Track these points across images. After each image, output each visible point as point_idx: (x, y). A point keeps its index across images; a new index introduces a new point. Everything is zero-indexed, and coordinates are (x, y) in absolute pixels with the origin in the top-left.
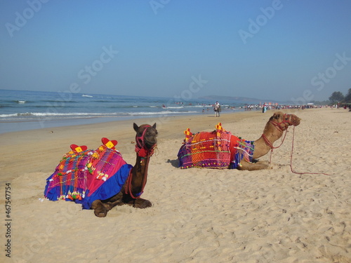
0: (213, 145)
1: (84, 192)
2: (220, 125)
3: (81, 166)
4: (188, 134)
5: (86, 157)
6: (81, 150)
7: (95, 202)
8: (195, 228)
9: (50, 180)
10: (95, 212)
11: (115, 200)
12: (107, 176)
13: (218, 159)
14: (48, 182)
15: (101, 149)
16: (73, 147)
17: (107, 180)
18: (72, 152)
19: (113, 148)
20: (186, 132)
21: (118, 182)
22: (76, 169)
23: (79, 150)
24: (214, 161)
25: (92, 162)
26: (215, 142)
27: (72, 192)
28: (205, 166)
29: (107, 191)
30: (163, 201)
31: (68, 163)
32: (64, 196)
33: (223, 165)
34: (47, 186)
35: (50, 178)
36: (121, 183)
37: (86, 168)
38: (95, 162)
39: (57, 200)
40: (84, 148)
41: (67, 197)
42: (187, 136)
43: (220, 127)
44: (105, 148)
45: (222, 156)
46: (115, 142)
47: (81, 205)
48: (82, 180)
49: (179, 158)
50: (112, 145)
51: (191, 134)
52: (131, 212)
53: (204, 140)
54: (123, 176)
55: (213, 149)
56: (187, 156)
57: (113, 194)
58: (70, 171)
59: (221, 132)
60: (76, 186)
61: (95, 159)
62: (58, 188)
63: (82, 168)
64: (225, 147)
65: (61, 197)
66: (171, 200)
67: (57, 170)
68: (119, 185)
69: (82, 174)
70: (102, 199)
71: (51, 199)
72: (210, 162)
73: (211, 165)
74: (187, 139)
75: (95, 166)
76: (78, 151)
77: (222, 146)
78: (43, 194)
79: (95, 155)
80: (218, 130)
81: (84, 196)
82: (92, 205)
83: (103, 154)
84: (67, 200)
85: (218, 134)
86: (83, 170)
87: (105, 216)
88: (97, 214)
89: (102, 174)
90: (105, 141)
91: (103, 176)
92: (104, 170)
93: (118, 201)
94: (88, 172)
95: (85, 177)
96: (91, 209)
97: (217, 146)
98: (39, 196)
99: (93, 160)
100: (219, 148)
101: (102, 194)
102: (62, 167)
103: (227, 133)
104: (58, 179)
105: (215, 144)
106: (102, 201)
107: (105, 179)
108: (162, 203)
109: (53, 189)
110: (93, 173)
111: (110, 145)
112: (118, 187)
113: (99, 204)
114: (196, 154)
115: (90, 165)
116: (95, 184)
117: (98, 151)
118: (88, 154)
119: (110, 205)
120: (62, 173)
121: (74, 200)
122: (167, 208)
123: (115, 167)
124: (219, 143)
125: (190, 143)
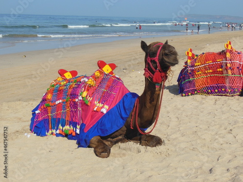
0: (221, 67)
1: (78, 127)
2: (230, 43)
3: (74, 95)
4: (190, 55)
5: (79, 85)
6: (71, 76)
7: (94, 139)
8: (228, 174)
9: (37, 112)
10: (95, 152)
11: (116, 136)
12: (107, 107)
13: (227, 85)
14: (34, 114)
15: (97, 74)
16: (62, 72)
17: (108, 112)
18: (60, 79)
19: (111, 73)
20: (188, 53)
21: (121, 115)
22: (68, 98)
23: (68, 76)
24: (222, 87)
25: (88, 90)
26: (224, 65)
27: (63, 126)
28: (211, 93)
29: (108, 126)
30: (174, 136)
31: (58, 92)
32: (54, 131)
33: (233, 92)
34: (32, 119)
35: (36, 109)
36: (124, 115)
37: (80, 98)
38: (91, 91)
39: (46, 135)
40: (74, 73)
41: (58, 132)
42: (189, 58)
43: (229, 46)
44: (102, 73)
45: (233, 81)
46: (113, 66)
47: (75, 141)
48: (76, 112)
49: (180, 84)
50: (110, 70)
51: (193, 55)
52: (139, 152)
53: (210, 62)
54: (126, 107)
55: (222, 73)
56: (189, 82)
57: (115, 128)
58: (61, 101)
59: (231, 52)
60: (68, 119)
61: (90, 86)
62: (46, 121)
63: (75, 98)
64: (236, 70)
65: (50, 132)
66: (183, 135)
67: (44, 100)
68: (122, 118)
69: (75, 105)
70: (103, 135)
71: (38, 135)
72: (218, 88)
73: (219, 92)
74: (189, 61)
75: (92, 95)
76: (68, 78)
77: (232, 69)
78: (29, 128)
79: (91, 82)
80: (227, 50)
81: (78, 132)
82: (90, 143)
83: (100, 80)
84: (57, 135)
85: (228, 55)
86: (77, 100)
87: (108, 156)
88: (98, 154)
89: (101, 105)
90: (101, 64)
91: (102, 107)
92: (103, 100)
93: (120, 137)
94: (83, 103)
95: (79, 108)
96: (89, 147)
97: (226, 69)
98: (25, 131)
99: (89, 88)
100: (229, 71)
101: (101, 129)
102: (49, 96)
103: (239, 53)
104: (45, 111)
105: (224, 67)
106: (102, 138)
107: (104, 111)
108: (174, 139)
109: (40, 122)
110: (89, 104)
111: (107, 69)
112: (121, 120)
113: (99, 141)
114: (200, 79)
115: (85, 94)
116: (92, 117)
117: (93, 76)
118: (82, 80)
119: (111, 142)
120: (50, 104)
121: (66, 136)
122: (183, 145)
123: (117, 96)
124: (229, 65)
125: (193, 66)
